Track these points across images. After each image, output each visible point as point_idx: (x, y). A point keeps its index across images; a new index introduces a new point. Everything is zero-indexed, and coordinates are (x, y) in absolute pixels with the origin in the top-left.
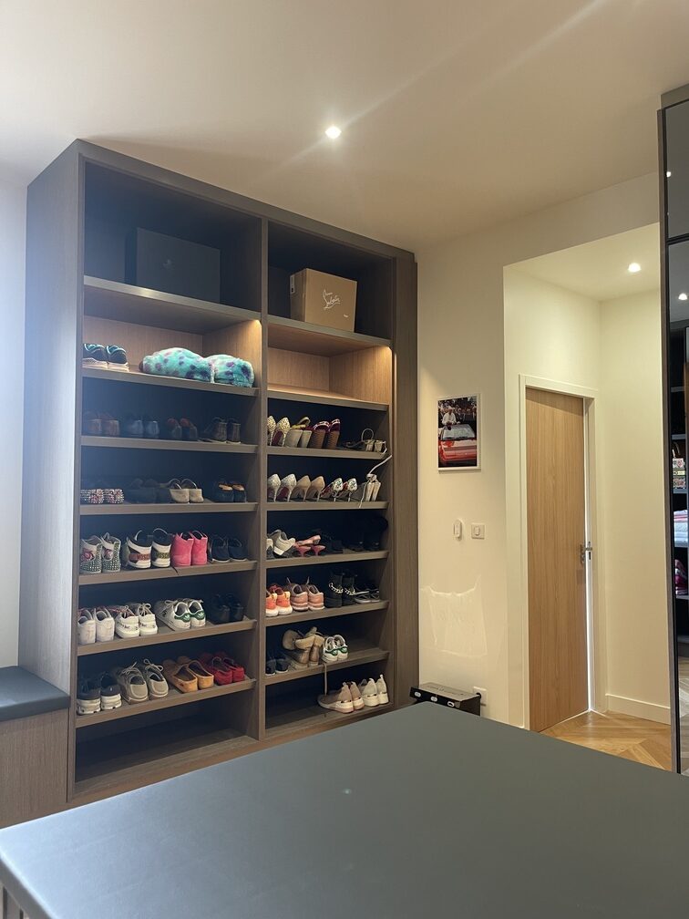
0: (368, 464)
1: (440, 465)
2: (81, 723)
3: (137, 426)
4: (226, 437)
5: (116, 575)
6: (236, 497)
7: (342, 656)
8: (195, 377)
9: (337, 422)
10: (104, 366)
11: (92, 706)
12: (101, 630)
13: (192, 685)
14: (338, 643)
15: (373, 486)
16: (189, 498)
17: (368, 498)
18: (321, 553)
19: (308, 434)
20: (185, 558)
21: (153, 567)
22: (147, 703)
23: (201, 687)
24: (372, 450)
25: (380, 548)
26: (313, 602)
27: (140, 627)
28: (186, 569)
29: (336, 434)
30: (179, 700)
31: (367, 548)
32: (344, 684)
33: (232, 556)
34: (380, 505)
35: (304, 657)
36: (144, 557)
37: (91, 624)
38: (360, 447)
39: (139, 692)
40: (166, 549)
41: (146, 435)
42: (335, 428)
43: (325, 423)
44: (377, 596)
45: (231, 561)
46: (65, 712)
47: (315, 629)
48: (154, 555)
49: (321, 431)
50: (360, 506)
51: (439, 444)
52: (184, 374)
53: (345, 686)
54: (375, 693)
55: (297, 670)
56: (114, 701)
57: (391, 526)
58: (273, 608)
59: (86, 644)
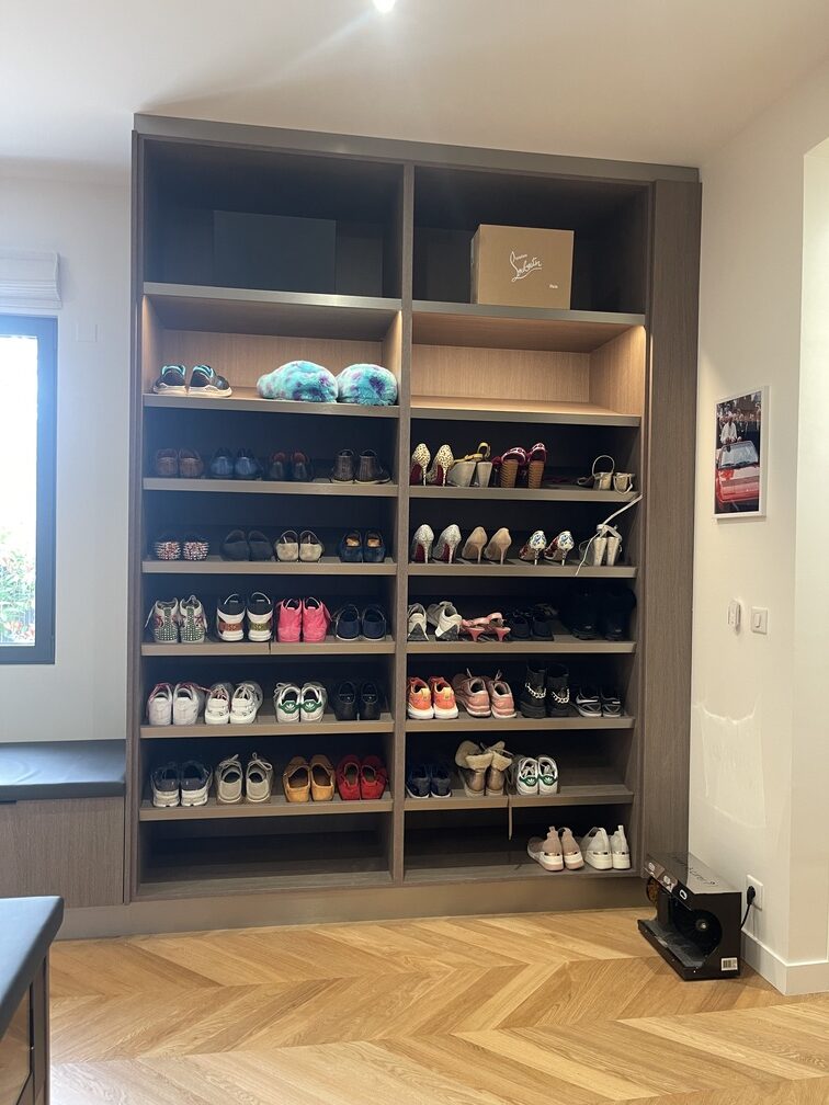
0: (601, 510)
1: (718, 511)
2: (148, 815)
3: (222, 464)
4: (350, 476)
5: (198, 647)
6: (367, 556)
7: (548, 789)
8: (303, 397)
9: (539, 447)
10: (180, 391)
11: (166, 799)
12: (175, 711)
13: (299, 794)
14: (547, 768)
15: (606, 542)
16: (302, 557)
17: (598, 559)
18: (507, 638)
19: (485, 469)
20: (289, 630)
21: (246, 639)
22: (237, 807)
23: (314, 799)
24: (610, 487)
25: (626, 636)
26: (497, 708)
27: (235, 712)
28: (288, 647)
29: (537, 468)
30: (280, 809)
31: (601, 634)
32: (552, 828)
33: (360, 632)
34: (625, 572)
35: (477, 781)
36: (232, 628)
37: (160, 707)
38: (592, 485)
39: (229, 791)
40: (264, 619)
41: (235, 476)
42: (538, 456)
43: (516, 451)
44: (613, 709)
45: (360, 640)
46: (118, 801)
47: (501, 745)
48: (246, 626)
49: (510, 461)
50: (578, 571)
51: (717, 476)
52: (289, 395)
53: (553, 833)
54: (608, 852)
55: (468, 798)
56: (196, 797)
57: (640, 604)
58: (425, 708)
59: (154, 726)
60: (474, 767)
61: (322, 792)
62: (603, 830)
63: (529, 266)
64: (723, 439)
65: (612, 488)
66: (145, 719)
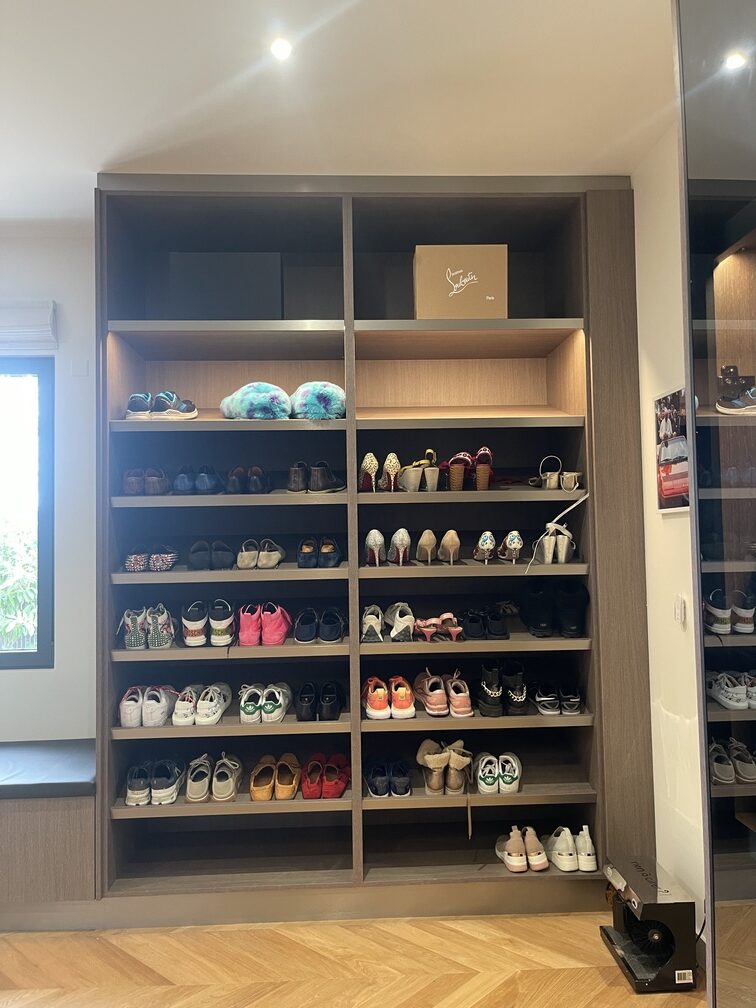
0: (551, 509)
1: (661, 507)
2: (120, 814)
3: (183, 481)
4: (301, 486)
5: (166, 653)
6: (319, 561)
7: (508, 788)
8: (256, 415)
9: (484, 451)
10: (144, 416)
11: (136, 797)
12: (144, 714)
13: (261, 793)
14: (508, 767)
15: (555, 540)
16: (260, 564)
17: (549, 557)
18: (460, 637)
19: (432, 475)
20: (248, 634)
21: (208, 644)
22: (202, 805)
23: (276, 798)
24: (557, 486)
25: (582, 632)
26: (455, 707)
27: (200, 714)
28: (248, 651)
29: (483, 472)
30: (244, 807)
31: (556, 630)
32: (515, 828)
33: (316, 635)
34: (578, 569)
35: (435, 780)
36: (194, 633)
37: (130, 710)
38: (540, 485)
39: (196, 789)
40: (223, 624)
41: (195, 491)
42: (484, 459)
43: (461, 455)
44: (571, 706)
45: (317, 643)
46: (89, 800)
47: (459, 744)
48: (208, 631)
49: (456, 466)
50: (527, 570)
51: (659, 472)
52: (244, 414)
53: (515, 833)
54: (573, 853)
55: (427, 798)
56: (164, 796)
57: (593, 601)
58: (380, 709)
59: (125, 728)
60: (431, 766)
61: (284, 790)
62: (567, 831)
63: (465, 281)
64: (662, 435)
65: (559, 487)
66: (117, 722)
